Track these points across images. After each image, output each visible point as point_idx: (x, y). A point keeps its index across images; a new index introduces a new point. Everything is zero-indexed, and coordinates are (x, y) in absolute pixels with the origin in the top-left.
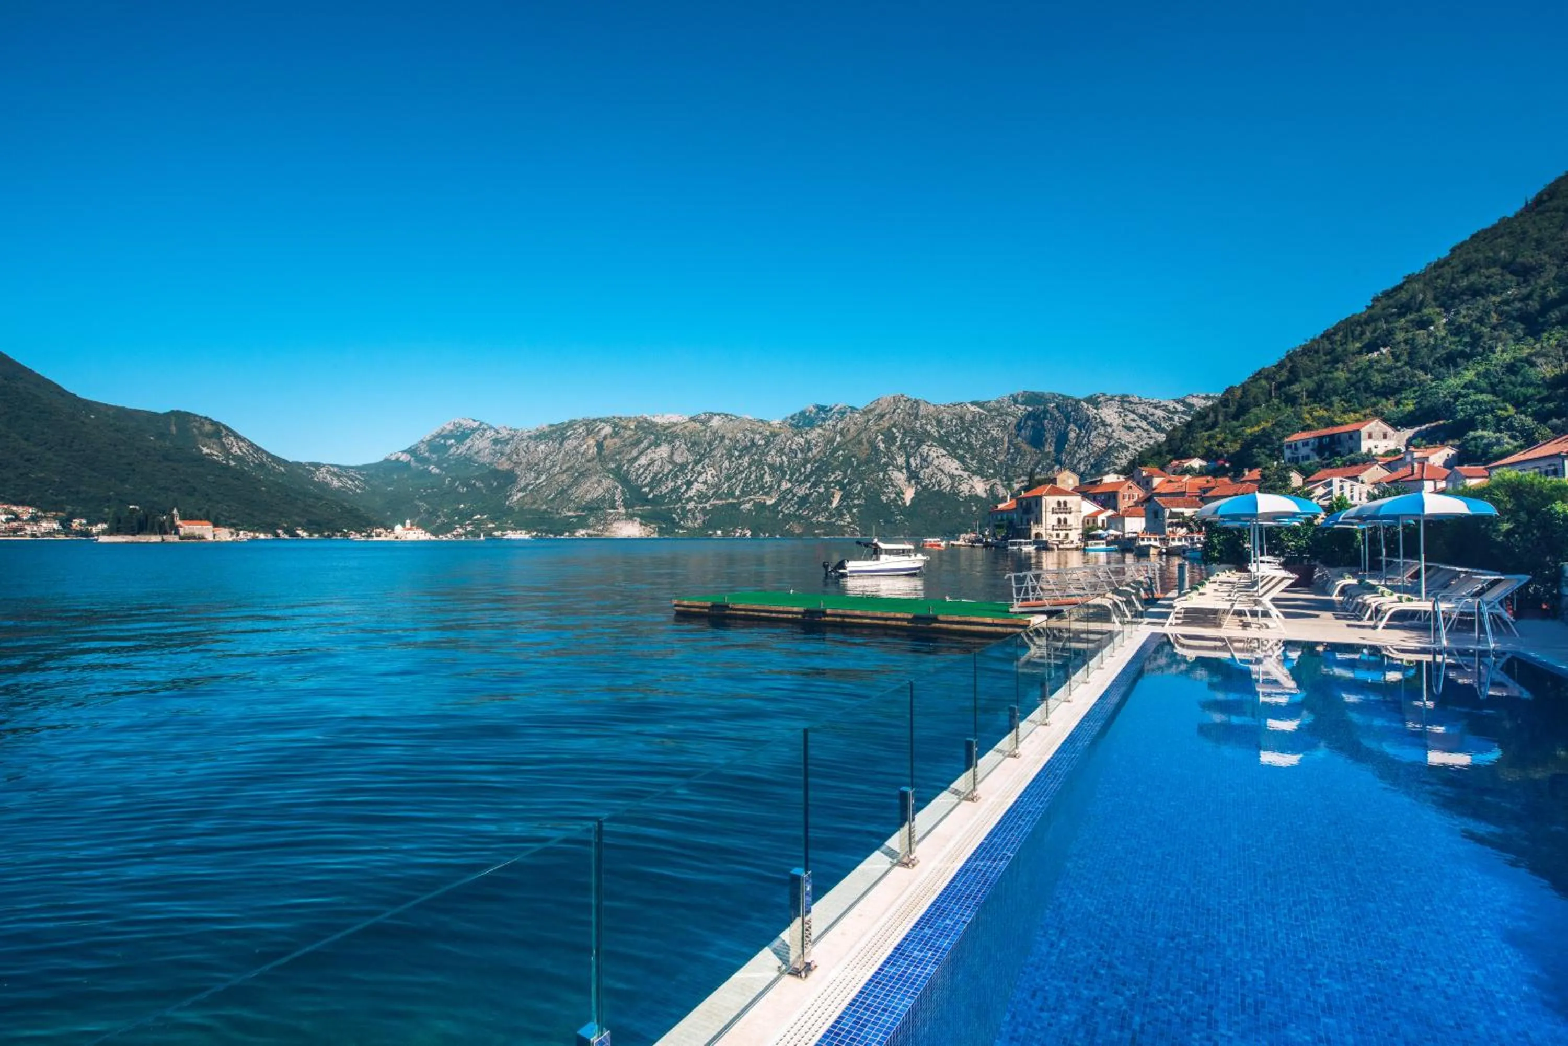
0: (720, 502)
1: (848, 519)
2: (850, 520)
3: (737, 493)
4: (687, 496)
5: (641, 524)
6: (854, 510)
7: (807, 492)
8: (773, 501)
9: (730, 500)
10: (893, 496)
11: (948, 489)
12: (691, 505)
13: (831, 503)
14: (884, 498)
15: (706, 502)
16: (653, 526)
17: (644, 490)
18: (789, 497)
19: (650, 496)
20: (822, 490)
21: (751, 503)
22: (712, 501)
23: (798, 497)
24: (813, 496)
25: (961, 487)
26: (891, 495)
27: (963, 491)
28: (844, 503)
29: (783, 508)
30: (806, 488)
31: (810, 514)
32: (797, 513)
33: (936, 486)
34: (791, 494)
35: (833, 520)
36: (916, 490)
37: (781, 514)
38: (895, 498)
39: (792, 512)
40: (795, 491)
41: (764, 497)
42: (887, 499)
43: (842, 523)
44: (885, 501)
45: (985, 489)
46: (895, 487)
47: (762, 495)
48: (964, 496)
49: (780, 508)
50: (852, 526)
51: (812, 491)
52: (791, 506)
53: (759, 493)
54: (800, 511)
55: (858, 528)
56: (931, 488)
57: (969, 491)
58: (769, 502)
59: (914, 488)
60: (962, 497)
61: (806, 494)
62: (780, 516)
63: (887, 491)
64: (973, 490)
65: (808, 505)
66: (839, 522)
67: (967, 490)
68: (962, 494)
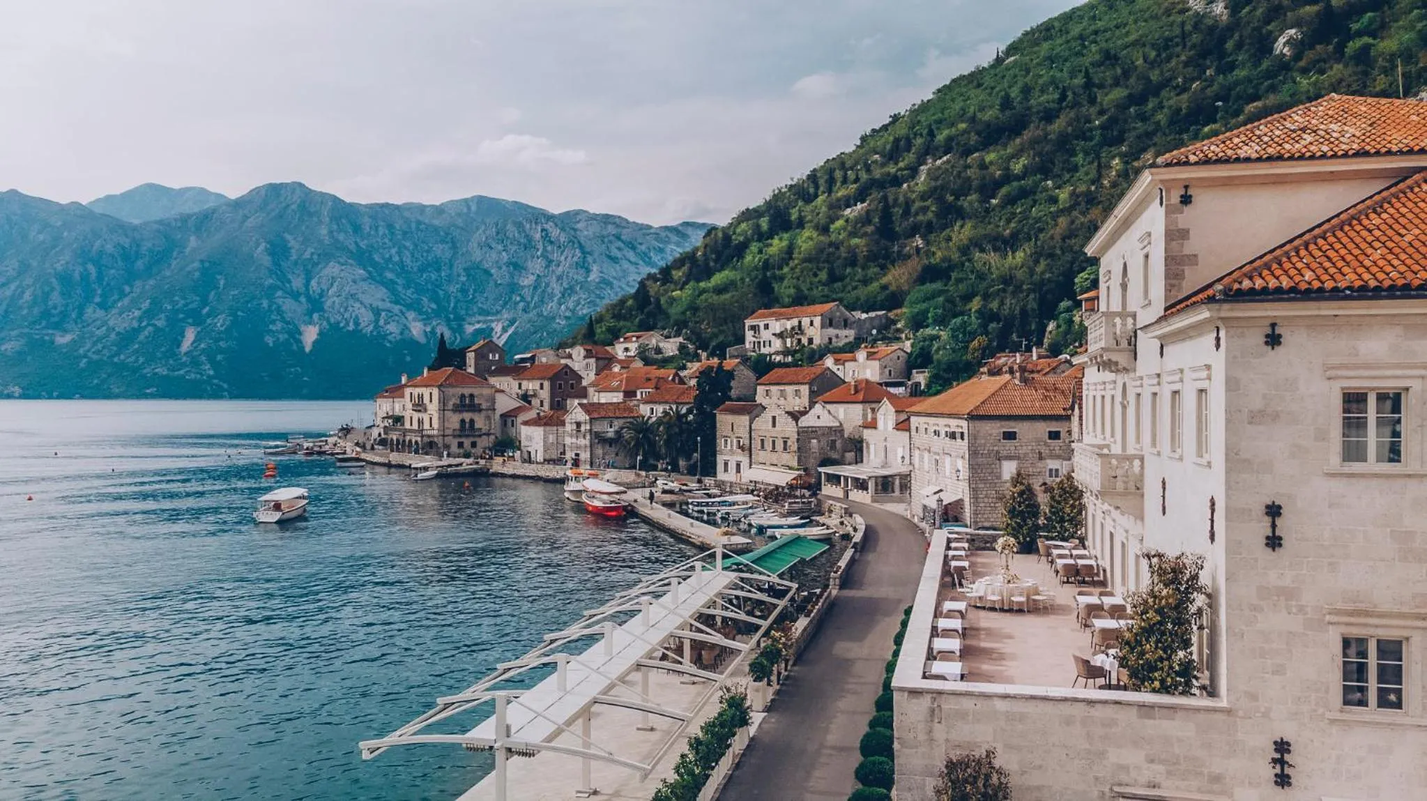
1: (207, 369)
2: (211, 373)
6: (219, 357)
7: (135, 324)
8: (68, 338)
10: (282, 337)
11: (371, 327)
13: (179, 345)
14: (269, 340)
18: (100, 332)
20: (161, 323)
21: (23, 341)
23: (118, 334)
24: (146, 333)
25: (388, 326)
26: (280, 336)
27: (391, 333)
28: (202, 346)
29: (89, 351)
30: (133, 319)
31: (140, 362)
32: (116, 360)
33: (351, 324)
34: (104, 328)
35: (182, 372)
36: (320, 330)
37: (85, 360)
38: (287, 340)
39: (105, 358)
40: (111, 323)
41: (50, 331)
42: (274, 342)
43: (199, 376)
44: (271, 345)
45: (425, 331)
46: (288, 323)
47: (46, 327)
48: (393, 340)
49: (81, 351)
50: (215, 381)
51: (144, 324)
52: (103, 348)
53: (40, 324)
54: (122, 357)
55: (225, 386)
56: (344, 327)
57: (402, 333)
58: (63, 340)
59: (317, 326)
60: (390, 342)
61: (134, 329)
62: (82, 365)
63: (274, 329)
64: (406, 332)
65: (137, 346)
66: (193, 376)
67: (398, 331)
68: (390, 337)
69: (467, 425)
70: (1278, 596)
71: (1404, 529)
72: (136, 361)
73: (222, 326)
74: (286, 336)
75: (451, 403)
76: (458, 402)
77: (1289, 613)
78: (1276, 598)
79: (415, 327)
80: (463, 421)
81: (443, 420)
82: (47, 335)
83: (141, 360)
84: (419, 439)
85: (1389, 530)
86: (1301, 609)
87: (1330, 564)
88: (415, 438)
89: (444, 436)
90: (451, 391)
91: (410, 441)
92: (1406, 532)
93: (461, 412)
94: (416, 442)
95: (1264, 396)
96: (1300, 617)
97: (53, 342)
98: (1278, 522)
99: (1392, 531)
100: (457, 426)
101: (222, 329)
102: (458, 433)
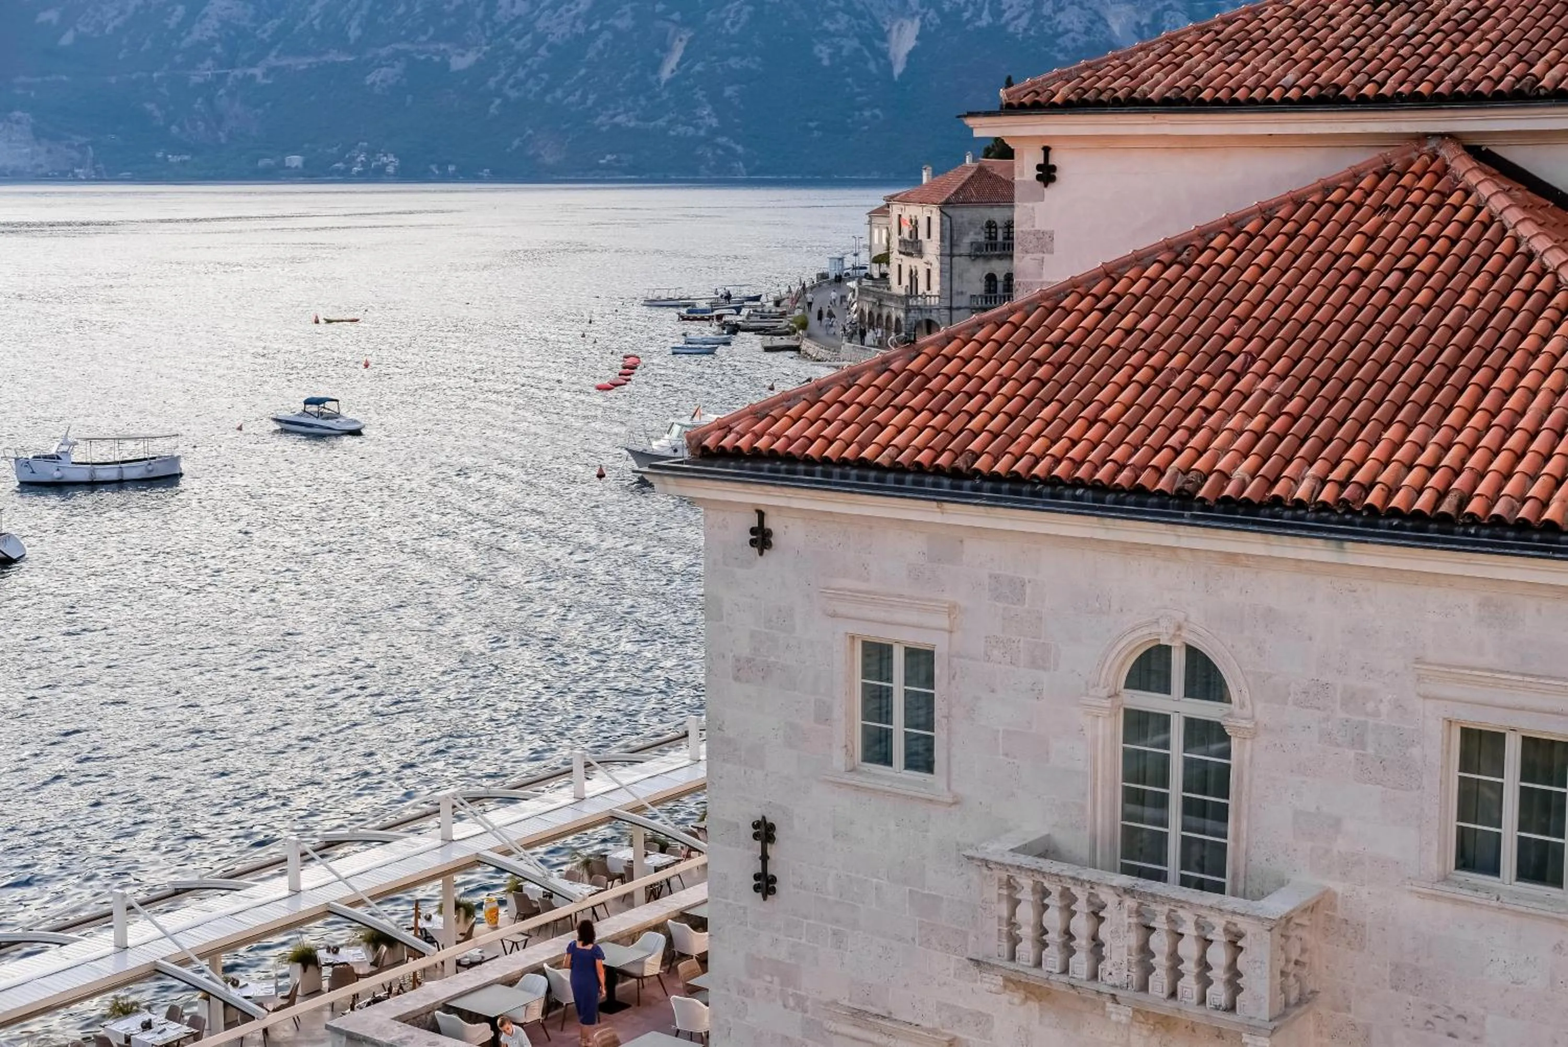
0: (302, 63)
1: (707, 115)
2: (714, 122)
3: (354, 33)
4: (187, 42)
5: (38, 134)
6: (729, 91)
7: (581, 28)
8: (470, 58)
9: (335, 56)
10: (850, 44)
11: (1023, 22)
12: (205, 71)
13: (656, 66)
14: (823, 52)
15: (252, 64)
16: (78, 140)
17: (43, 17)
18: (521, 45)
19: (67, 39)
20: (625, 23)
21: (399, 67)
22: (272, 59)
23: (551, 48)
24: (599, 43)
25: (1060, 16)
26: (844, 42)
27: (1067, 31)
28: (698, 67)
29: (502, 82)
30: (576, 17)
31: (589, 103)
32: (548, 99)
33: (985, 14)
34: (529, 37)
35: (661, 123)
36: (922, 27)
37: (498, 101)
38: (857, 50)
39: (531, 96)
40: (541, 25)
41: (442, 46)
42: (831, 57)
43: (691, 130)
44: (826, 62)
45: (1138, 24)
46: (861, 16)
47: (434, 39)
48: (1070, 45)
49: (492, 83)
50: (722, 140)
51: (595, 27)
52: (528, 76)
53: (425, 33)
54: (559, 93)
55: (740, 149)
56: (969, 21)
57: (1088, 31)
58: (459, 63)
59: (917, 21)
60: (1062, 50)
61: (578, 37)
62: (493, 110)
63: (832, 28)
64: (1100, 26)
65: (582, 72)
66: (681, 129)
67: (1078, 27)
68: (1065, 41)
69: (1000, 287)
70: (772, 976)
71: (926, 892)
72: (584, 97)
73: (733, 24)
74: (856, 43)
75: (967, 240)
76: (981, 238)
77: (785, 1006)
78: (768, 978)
79: (1117, 16)
80: (991, 278)
81: (948, 273)
82: (437, 53)
83: (592, 98)
84: (902, 315)
85: (908, 888)
86: (800, 1002)
87: (835, 933)
88: (897, 313)
89: (950, 309)
90: (964, 215)
91: (889, 317)
92: (928, 896)
93: (988, 258)
94: (898, 320)
95: (753, 635)
96: (799, 1015)
97: (445, 65)
98: (772, 850)
99: (910, 891)
100: (979, 288)
101: (734, 31)
102: (980, 303)
